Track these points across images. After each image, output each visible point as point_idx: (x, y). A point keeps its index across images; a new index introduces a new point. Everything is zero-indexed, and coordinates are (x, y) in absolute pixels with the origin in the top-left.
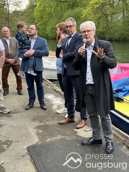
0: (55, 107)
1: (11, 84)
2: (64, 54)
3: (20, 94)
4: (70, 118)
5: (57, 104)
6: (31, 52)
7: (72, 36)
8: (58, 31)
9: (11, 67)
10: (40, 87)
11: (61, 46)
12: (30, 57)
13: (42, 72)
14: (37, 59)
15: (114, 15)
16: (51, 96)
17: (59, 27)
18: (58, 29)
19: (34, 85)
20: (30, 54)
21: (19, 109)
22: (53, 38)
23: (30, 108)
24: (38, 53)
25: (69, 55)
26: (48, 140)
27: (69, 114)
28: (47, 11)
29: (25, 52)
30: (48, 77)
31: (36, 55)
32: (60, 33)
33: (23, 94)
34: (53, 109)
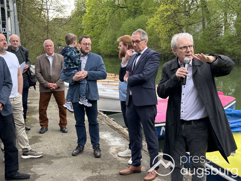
0: (112, 150)
1: (50, 118)
2: (130, 76)
3: (64, 132)
4: (134, 166)
5: (116, 146)
6: (82, 73)
7: (142, 53)
8: (120, 46)
9: (52, 94)
10: (94, 123)
11: (126, 66)
12: (82, 81)
13: (96, 101)
14: (91, 84)
15: (190, 27)
16: (107, 135)
17: (122, 41)
18: (121, 43)
19: (84, 121)
20: (81, 77)
21: (62, 153)
22: (108, 55)
23: (79, 153)
24: (92, 75)
25: (136, 78)
27: (134, 160)
28: (100, 19)
29: (74, 74)
30: (102, 108)
31: (89, 78)
32: (124, 49)
33: (68, 131)
34: (110, 153)
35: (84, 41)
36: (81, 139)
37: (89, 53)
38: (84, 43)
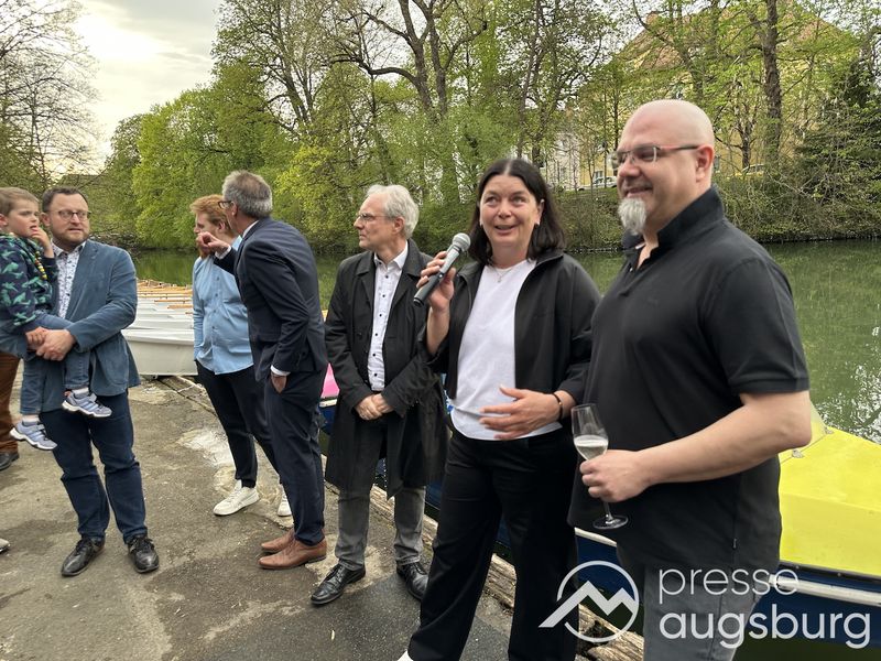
0: (223, 479)
8: (201, 226)
10: (121, 466)
16: (205, 437)
17: (204, 212)
18: (202, 219)
26: (211, 635)
34: (217, 489)
35: (61, 205)
36: (90, 518)
37: (84, 244)
38: (61, 209)
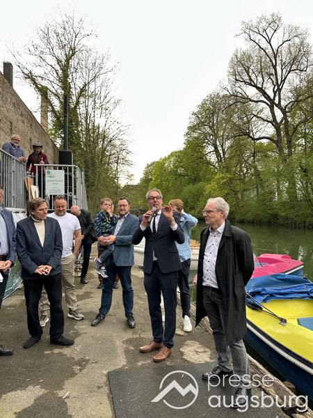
24: (121, 240)
26: (140, 364)
37: (126, 215)
